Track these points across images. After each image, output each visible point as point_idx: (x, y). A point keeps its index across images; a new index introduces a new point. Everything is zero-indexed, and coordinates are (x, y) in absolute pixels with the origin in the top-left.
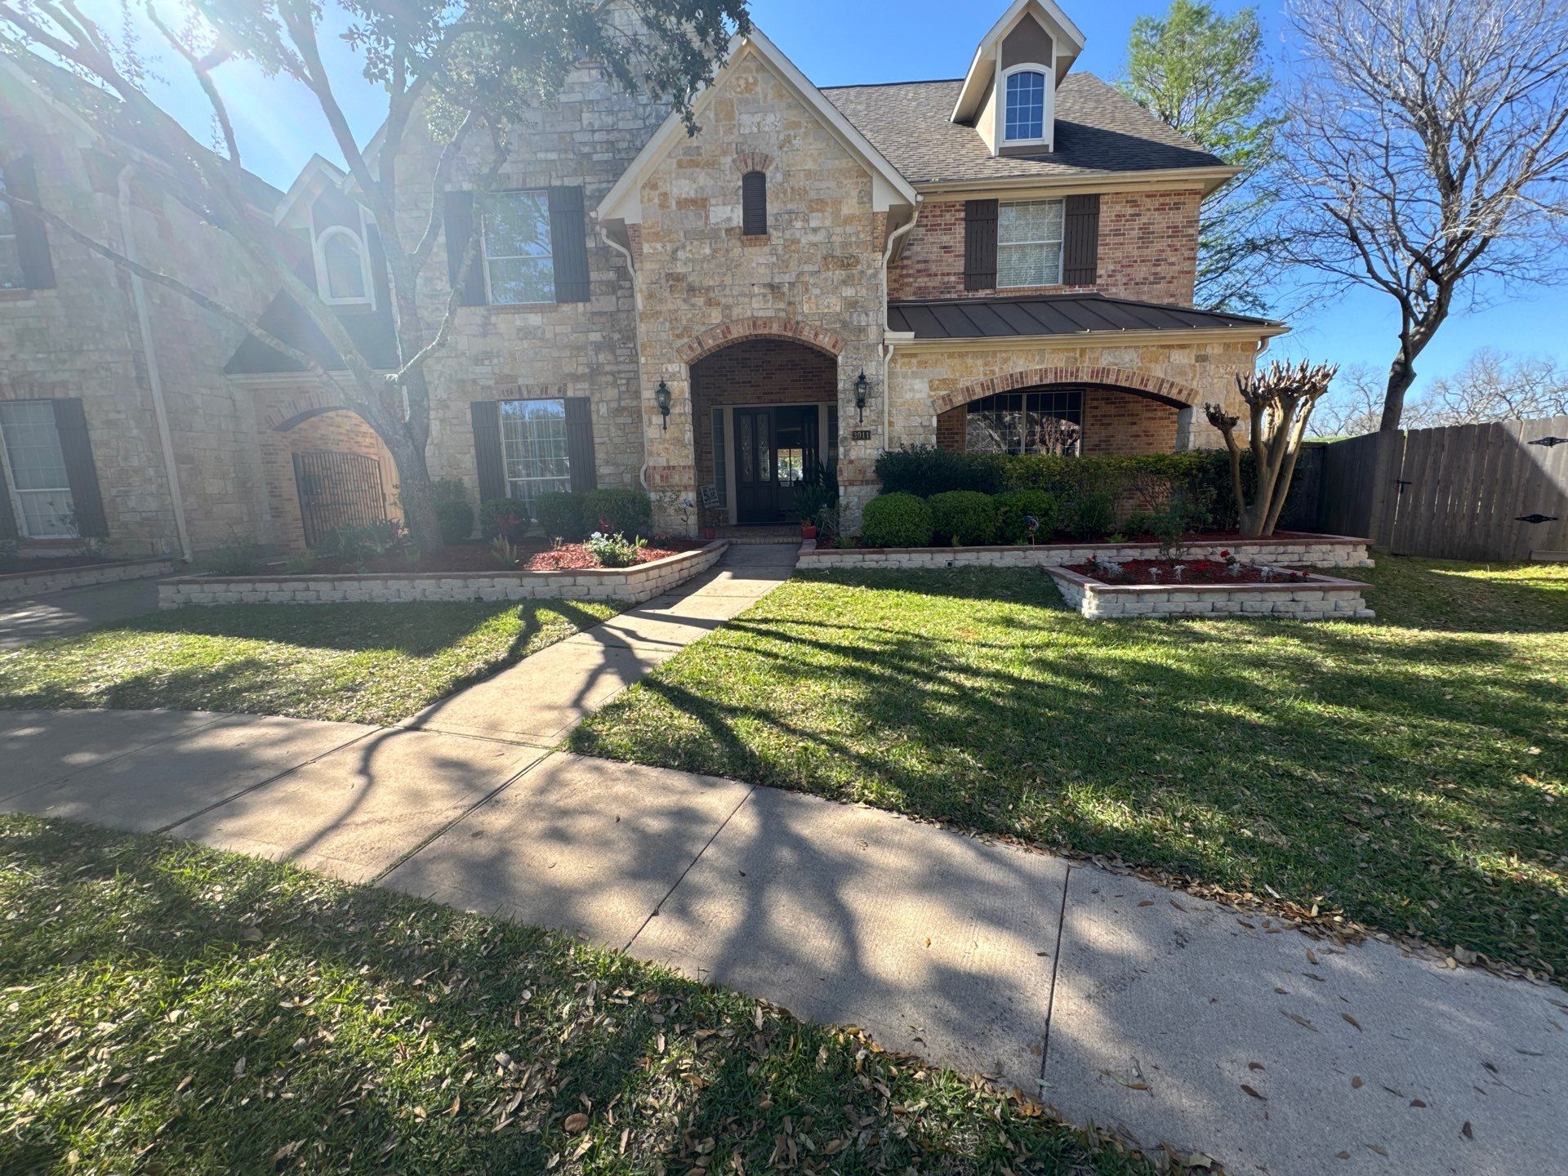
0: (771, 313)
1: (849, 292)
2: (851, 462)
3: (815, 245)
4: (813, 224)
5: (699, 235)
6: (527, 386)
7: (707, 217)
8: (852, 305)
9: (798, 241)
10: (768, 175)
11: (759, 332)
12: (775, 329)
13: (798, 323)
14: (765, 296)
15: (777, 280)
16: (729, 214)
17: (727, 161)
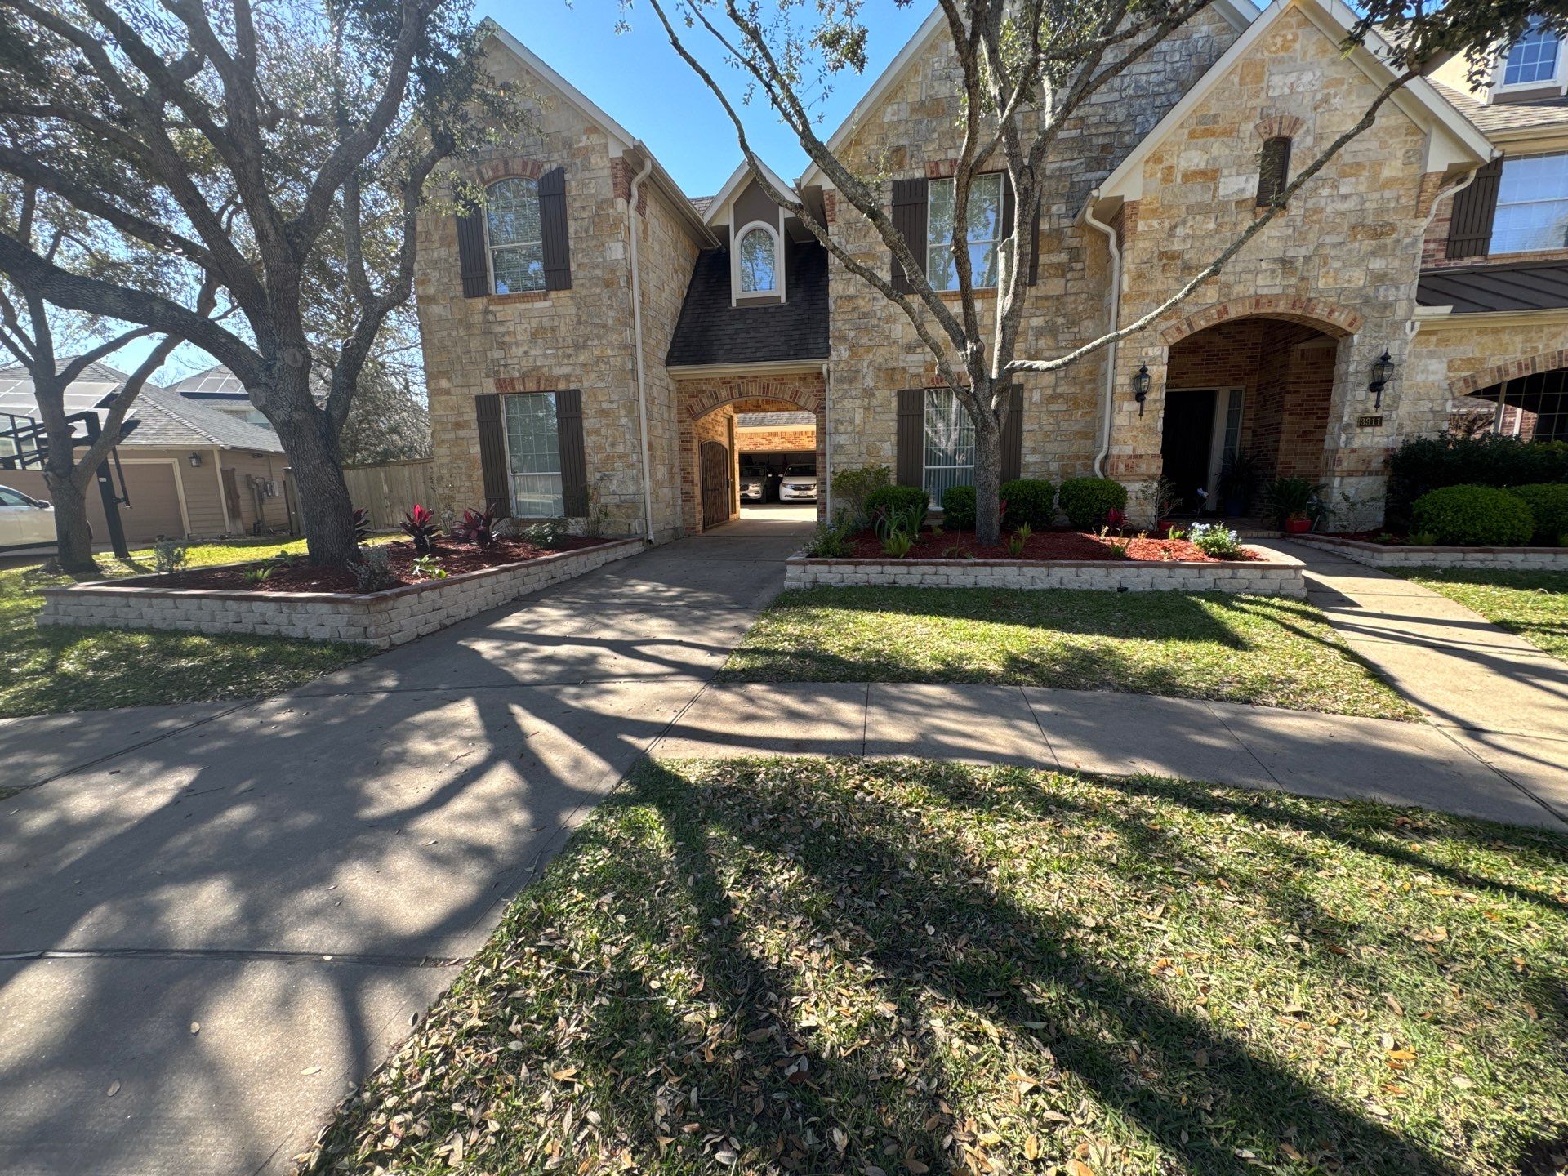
0: (1277, 290)
1: (1377, 264)
2: (1353, 451)
3: (1343, 213)
4: (1343, 190)
5: (1204, 210)
7: (1216, 189)
8: (1379, 278)
9: (1322, 210)
10: (1296, 139)
11: (1263, 311)
12: (1282, 307)
13: (1310, 300)
14: (1273, 271)
15: (1290, 254)
16: (1242, 185)
17: (1248, 128)
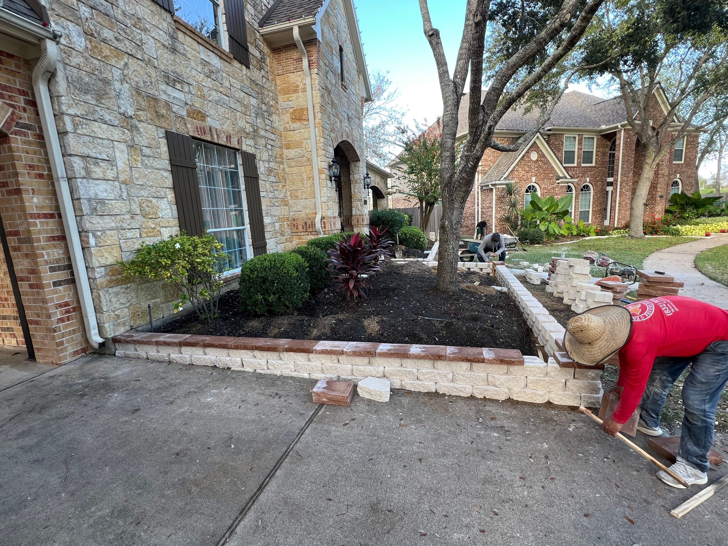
0: (349, 131)
1: (360, 131)
3: (354, 101)
4: (353, 90)
5: (332, 69)
6: (216, 129)
7: (333, 60)
8: (360, 138)
9: (351, 97)
10: (344, 53)
11: (348, 140)
12: (351, 140)
13: (354, 140)
14: (347, 120)
16: (338, 65)
17: (335, 32)
